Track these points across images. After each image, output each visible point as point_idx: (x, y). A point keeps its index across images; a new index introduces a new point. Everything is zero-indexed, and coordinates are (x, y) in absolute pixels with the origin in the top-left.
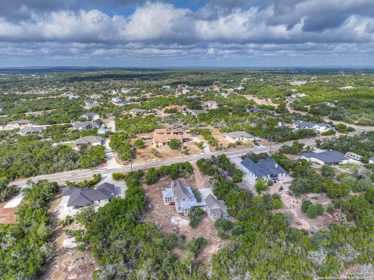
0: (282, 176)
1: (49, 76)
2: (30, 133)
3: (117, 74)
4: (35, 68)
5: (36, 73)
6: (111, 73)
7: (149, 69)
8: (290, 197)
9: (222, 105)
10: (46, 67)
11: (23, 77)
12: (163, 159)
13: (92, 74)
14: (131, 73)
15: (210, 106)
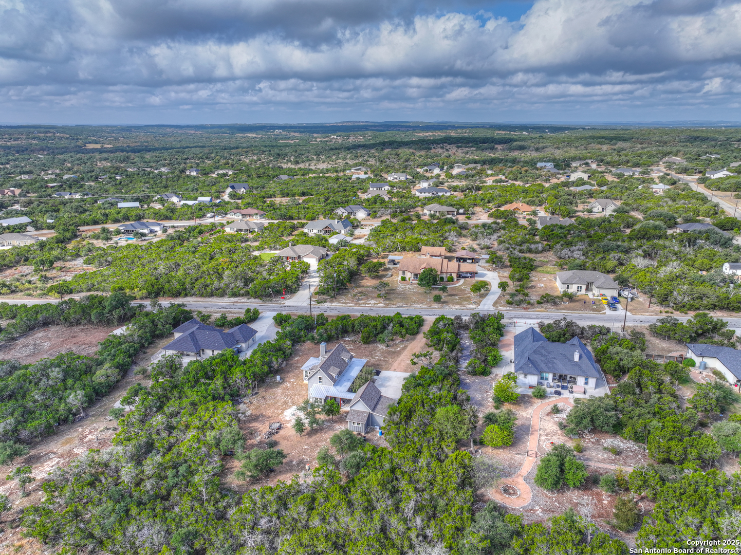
0: (586, 384)
1: (356, 137)
2: (241, 230)
3: (476, 135)
4: (350, 124)
5: (339, 133)
6: (467, 134)
7: (548, 128)
8: (559, 432)
9: (627, 212)
10: (366, 122)
11: (318, 140)
12: (388, 304)
13: (430, 136)
14: (505, 134)
15: (600, 210)
